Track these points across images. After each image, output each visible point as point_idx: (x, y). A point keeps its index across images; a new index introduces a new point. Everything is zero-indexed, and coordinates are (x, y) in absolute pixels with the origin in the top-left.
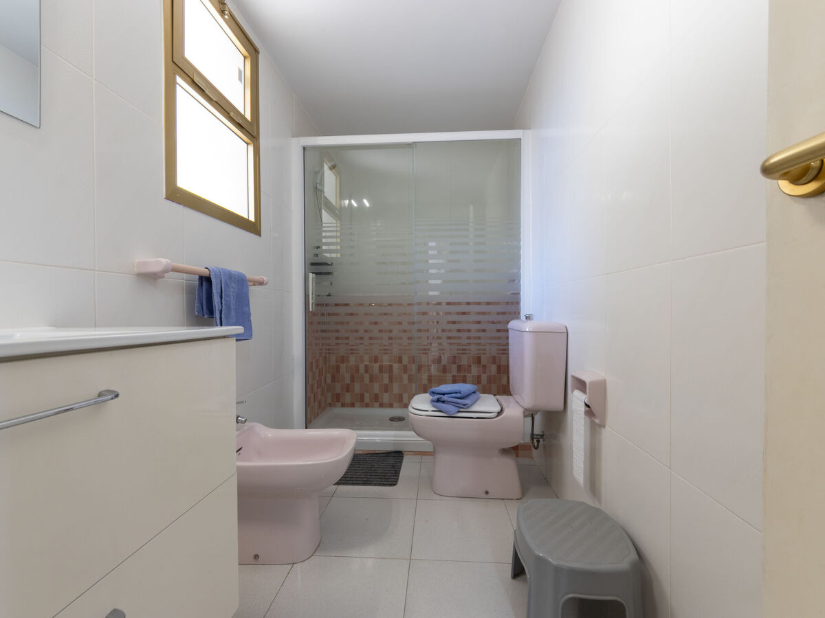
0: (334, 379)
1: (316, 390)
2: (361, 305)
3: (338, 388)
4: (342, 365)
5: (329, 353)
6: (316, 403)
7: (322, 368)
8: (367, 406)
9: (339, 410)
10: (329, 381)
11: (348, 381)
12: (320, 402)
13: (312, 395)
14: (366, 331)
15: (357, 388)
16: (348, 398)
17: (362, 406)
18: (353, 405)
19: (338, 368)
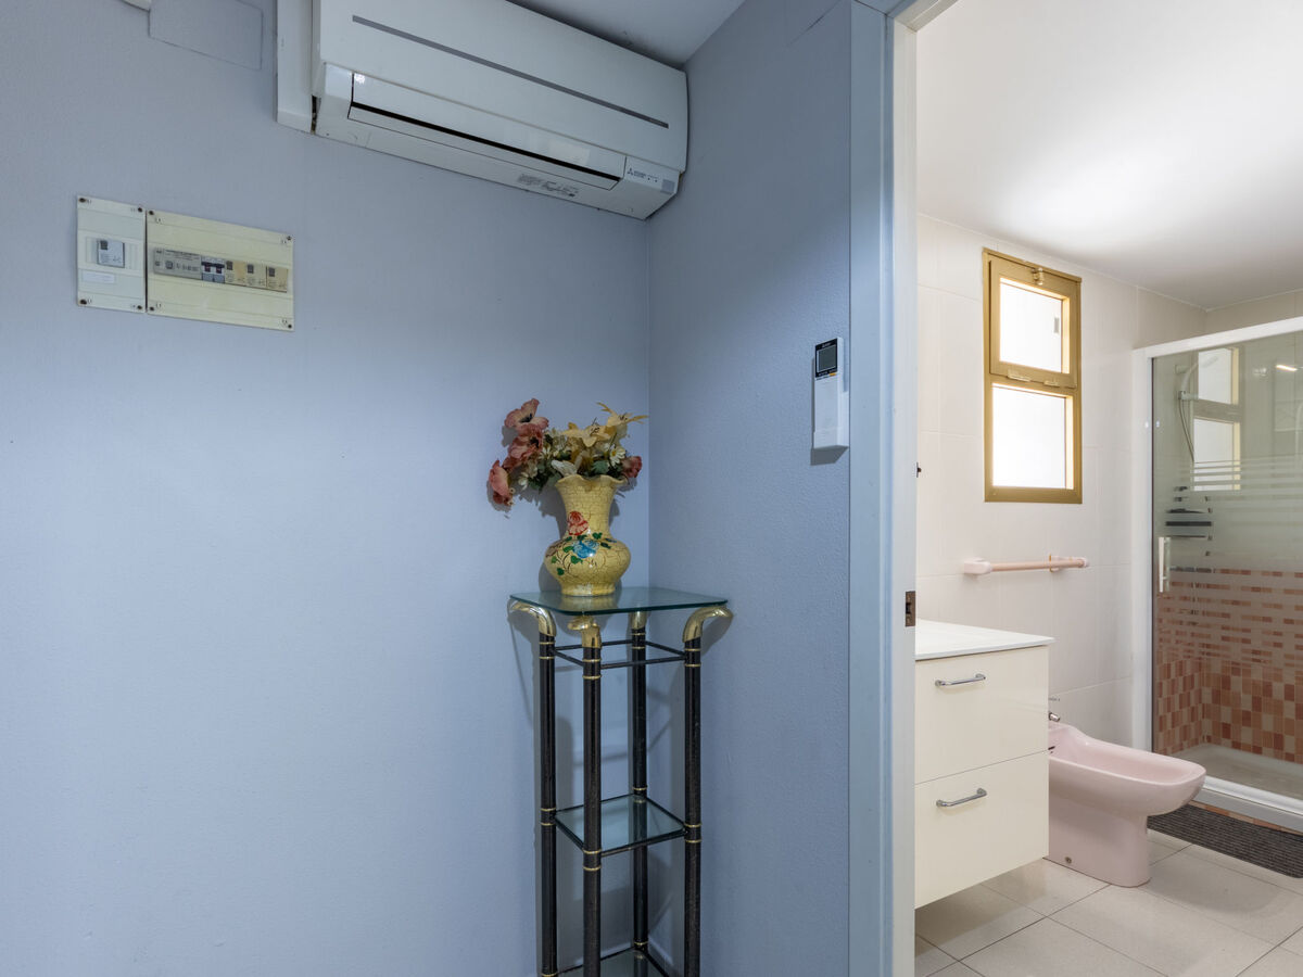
0: (1217, 697)
1: (1177, 708)
2: (1277, 574)
3: (1226, 715)
4: (1234, 678)
5: (1208, 654)
6: (1177, 729)
7: (1192, 677)
8: (1290, 758)
9: (1224, 751)
10: (1207, 697)
11: (1246, 704)
12: (1185, 729)
13: (1169, 715)
14: (1289, 622)
15: (1268, 722)
16: (1246, 735)
17: (1276, 756)
18: (1257, 750)
19: (1226, 683)
